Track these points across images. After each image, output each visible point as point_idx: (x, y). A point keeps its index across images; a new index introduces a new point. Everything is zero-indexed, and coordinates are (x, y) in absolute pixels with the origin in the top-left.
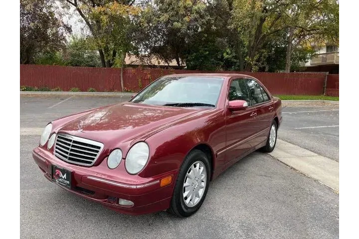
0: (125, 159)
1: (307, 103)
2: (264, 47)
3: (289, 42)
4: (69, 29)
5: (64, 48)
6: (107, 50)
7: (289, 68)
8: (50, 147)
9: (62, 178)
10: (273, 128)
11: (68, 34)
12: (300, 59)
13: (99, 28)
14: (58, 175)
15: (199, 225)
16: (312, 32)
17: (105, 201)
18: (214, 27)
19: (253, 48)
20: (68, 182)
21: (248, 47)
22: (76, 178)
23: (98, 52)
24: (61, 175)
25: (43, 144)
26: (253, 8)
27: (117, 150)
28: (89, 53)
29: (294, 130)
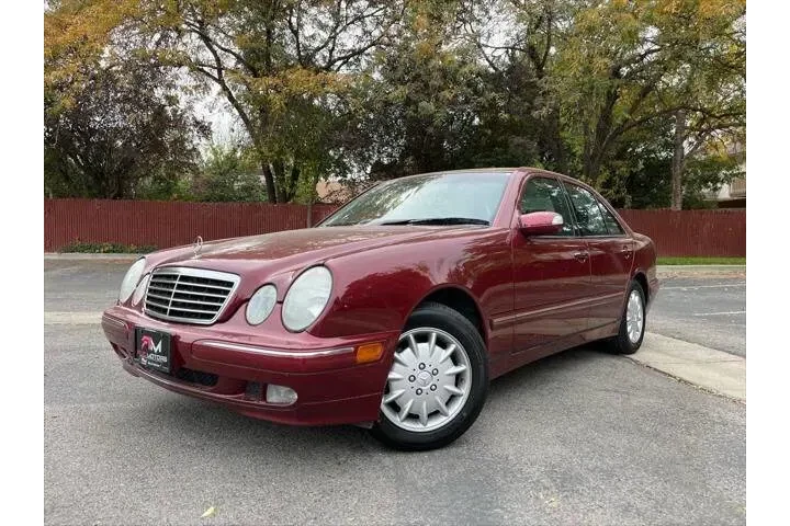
0: (281, 303)
1: (725, 272)
2: (620, 156)
3: (675, 145)
4: (205, 130)
5: (195, 169)
6: (279, 168)
7: (679, 200)
8: (136, 301)
9: (153, 352)
10: (635, 298)
11: (204, 141)
12: (705, 181)
13: (265, 122)
14: (147, 346)
15: (451, 467)
16: (727, 122)
17: (240, 398)
18: (504, 116)
19: (592, 158)
20: (165, 359)
21: (583, 158)
22: (180, 350)
23: (263, 178)
24: (152, 347)
25: (124, 300)
26: (588, 71)
27: (266, 287)
28: (245, 180)
29: (691, 317)
